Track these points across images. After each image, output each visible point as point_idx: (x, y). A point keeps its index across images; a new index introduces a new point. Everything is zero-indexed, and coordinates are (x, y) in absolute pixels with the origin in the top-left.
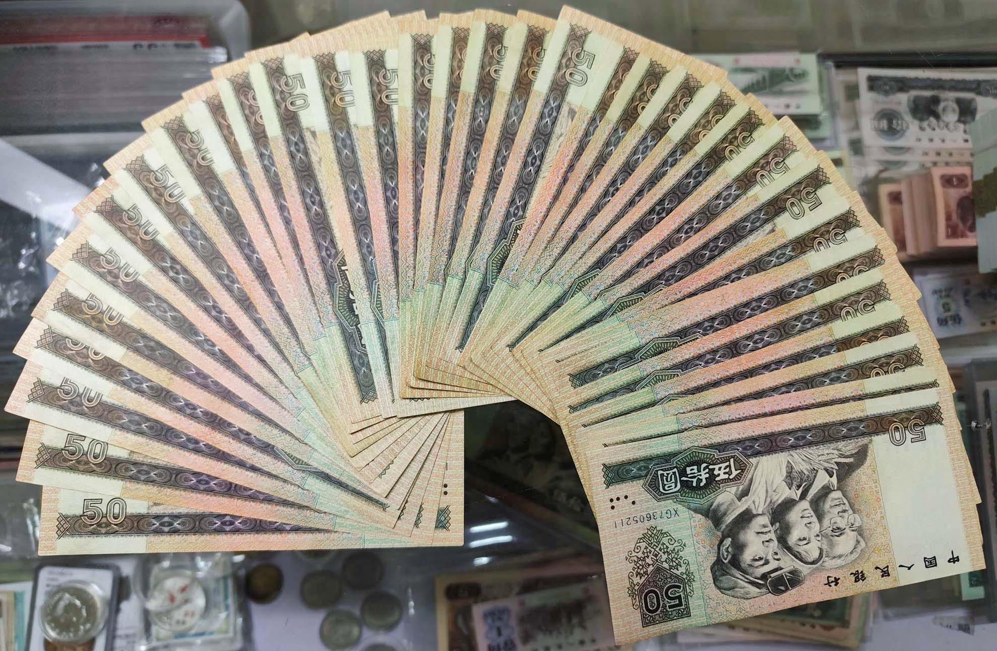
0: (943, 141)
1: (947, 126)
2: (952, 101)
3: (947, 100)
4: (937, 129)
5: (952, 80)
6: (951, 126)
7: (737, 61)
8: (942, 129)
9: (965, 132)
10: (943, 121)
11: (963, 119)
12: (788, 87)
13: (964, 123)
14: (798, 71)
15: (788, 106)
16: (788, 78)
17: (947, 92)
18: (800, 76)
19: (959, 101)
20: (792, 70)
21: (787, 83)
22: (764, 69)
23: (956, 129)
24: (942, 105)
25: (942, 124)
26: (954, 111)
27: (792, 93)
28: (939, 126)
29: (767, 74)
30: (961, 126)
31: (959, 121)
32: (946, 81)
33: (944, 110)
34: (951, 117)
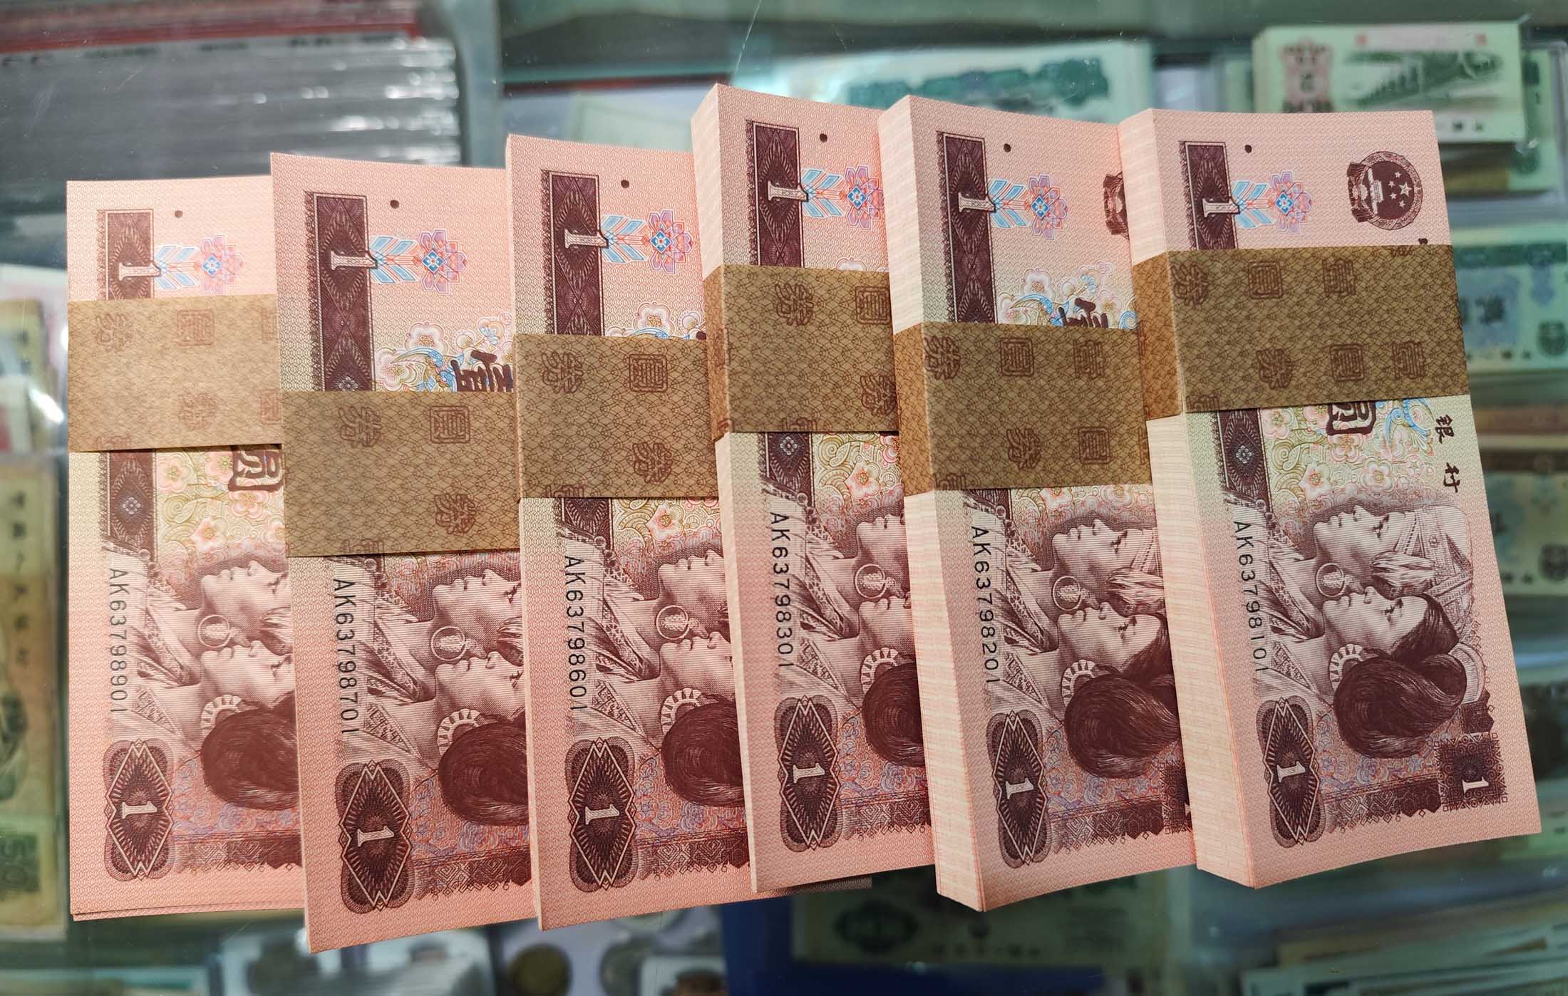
7: (1362, 40)
12: (1461, 91)
14: (1481, 59)
15: (1459, 127)
16: (1463, 74)
18: (1488, 67)
20: (1469, 56)
21: (1460, 81)
22: (1416, 54)
27: (1468, 104)
29: (1420, 64)
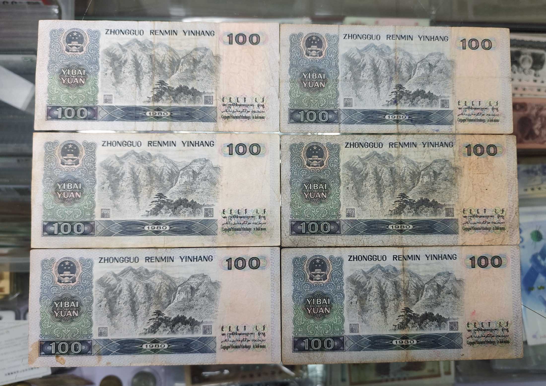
0: (520, 80)
1: (524, 71)
2: (529, 55)
3: (526, 54)
4: (516, 72)
5: (531, 41)
6: (527, 71)
8: (521, 73)
9: (535, 75)
10: (522, 68)
11: (534, 67)
13: (536, 69)
17: (526, 49)
19: (534, 56)
23: (529, 73)
24: (522, 57)
25: (520, 69)
26: (530, 61)
28: (518, 71)
30: (533, 71)
31: (532, 68)
32: (527, 41)
33: (523, 60)
34: (527, 65)
